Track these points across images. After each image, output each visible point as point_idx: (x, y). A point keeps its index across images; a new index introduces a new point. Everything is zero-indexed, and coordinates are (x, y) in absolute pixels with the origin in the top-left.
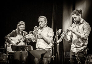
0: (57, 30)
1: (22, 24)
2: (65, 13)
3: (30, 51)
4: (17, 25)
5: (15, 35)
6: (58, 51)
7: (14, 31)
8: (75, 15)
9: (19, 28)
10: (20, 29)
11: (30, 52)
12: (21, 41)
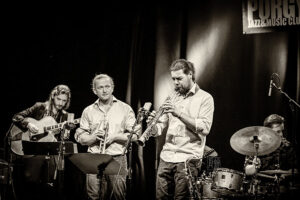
0: (139, 105)
1: (63, 93)
2: (161, 61)
3: (71, 155)
4: (50, 93)
5: (38, 115)
6: (141, 158)
7: (39, 104)
8: (181, 71)
9: (53, 100)
10: (57, 102)
11: (71, 158)
12: (50, 132)
